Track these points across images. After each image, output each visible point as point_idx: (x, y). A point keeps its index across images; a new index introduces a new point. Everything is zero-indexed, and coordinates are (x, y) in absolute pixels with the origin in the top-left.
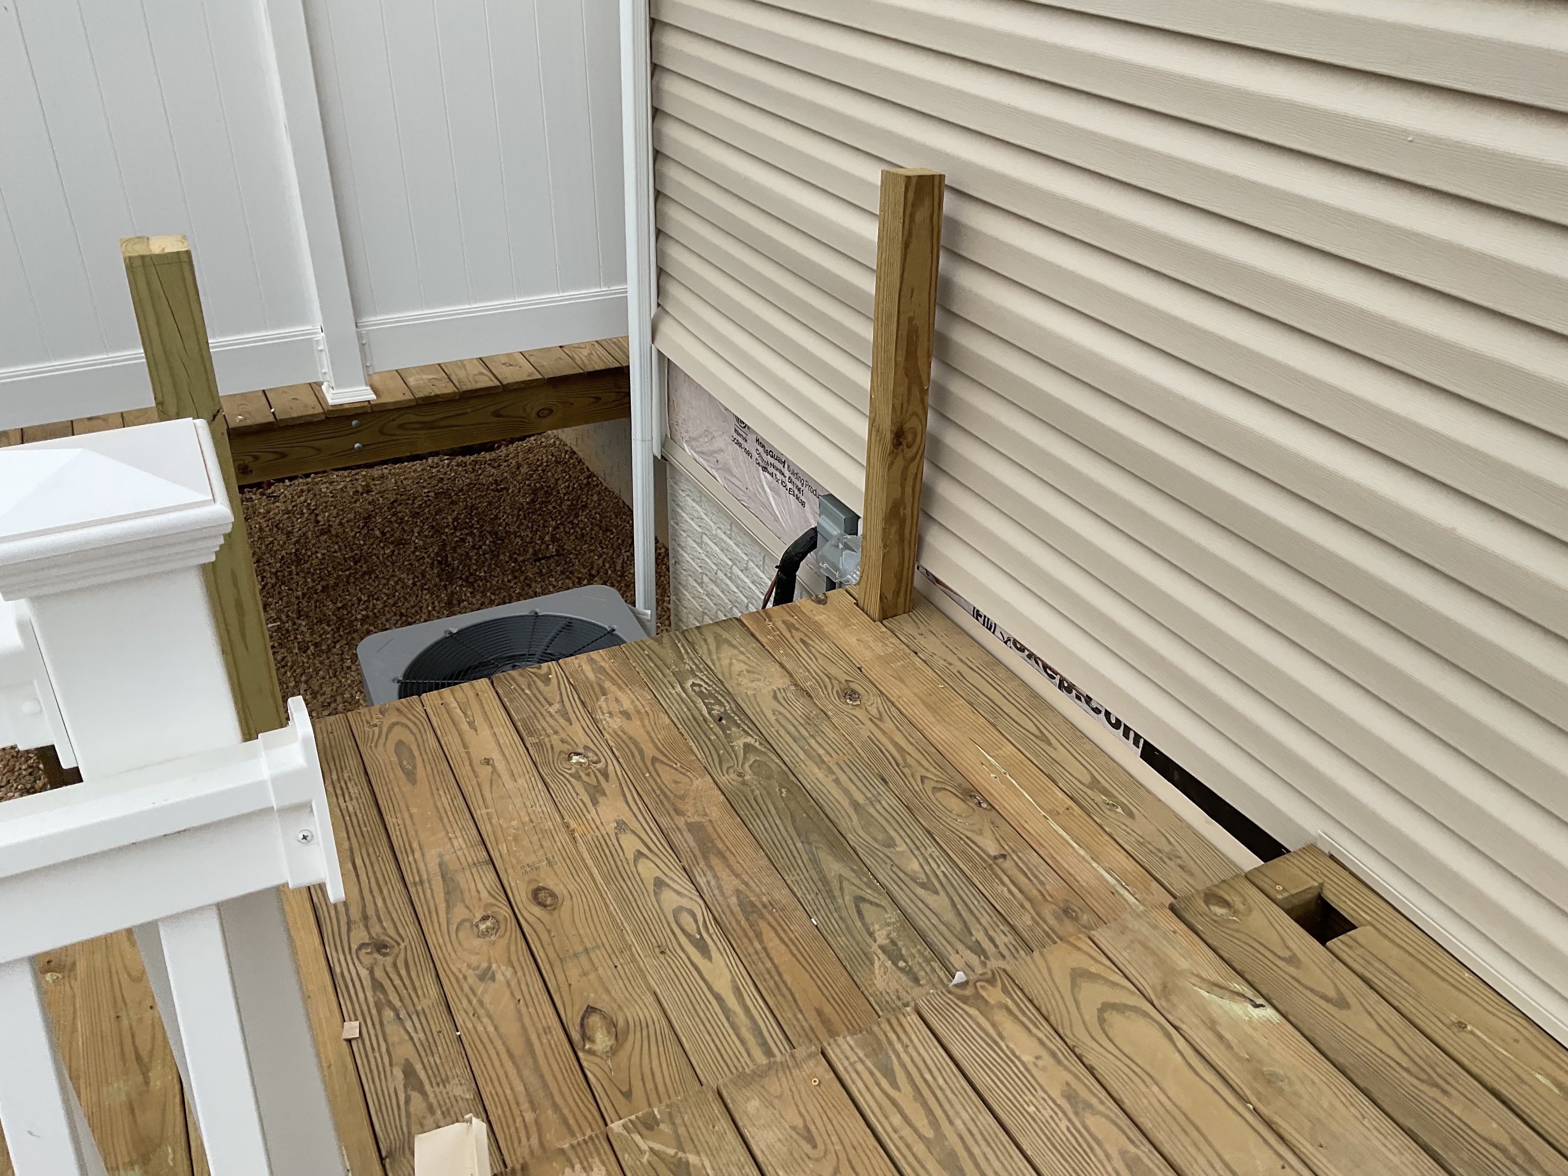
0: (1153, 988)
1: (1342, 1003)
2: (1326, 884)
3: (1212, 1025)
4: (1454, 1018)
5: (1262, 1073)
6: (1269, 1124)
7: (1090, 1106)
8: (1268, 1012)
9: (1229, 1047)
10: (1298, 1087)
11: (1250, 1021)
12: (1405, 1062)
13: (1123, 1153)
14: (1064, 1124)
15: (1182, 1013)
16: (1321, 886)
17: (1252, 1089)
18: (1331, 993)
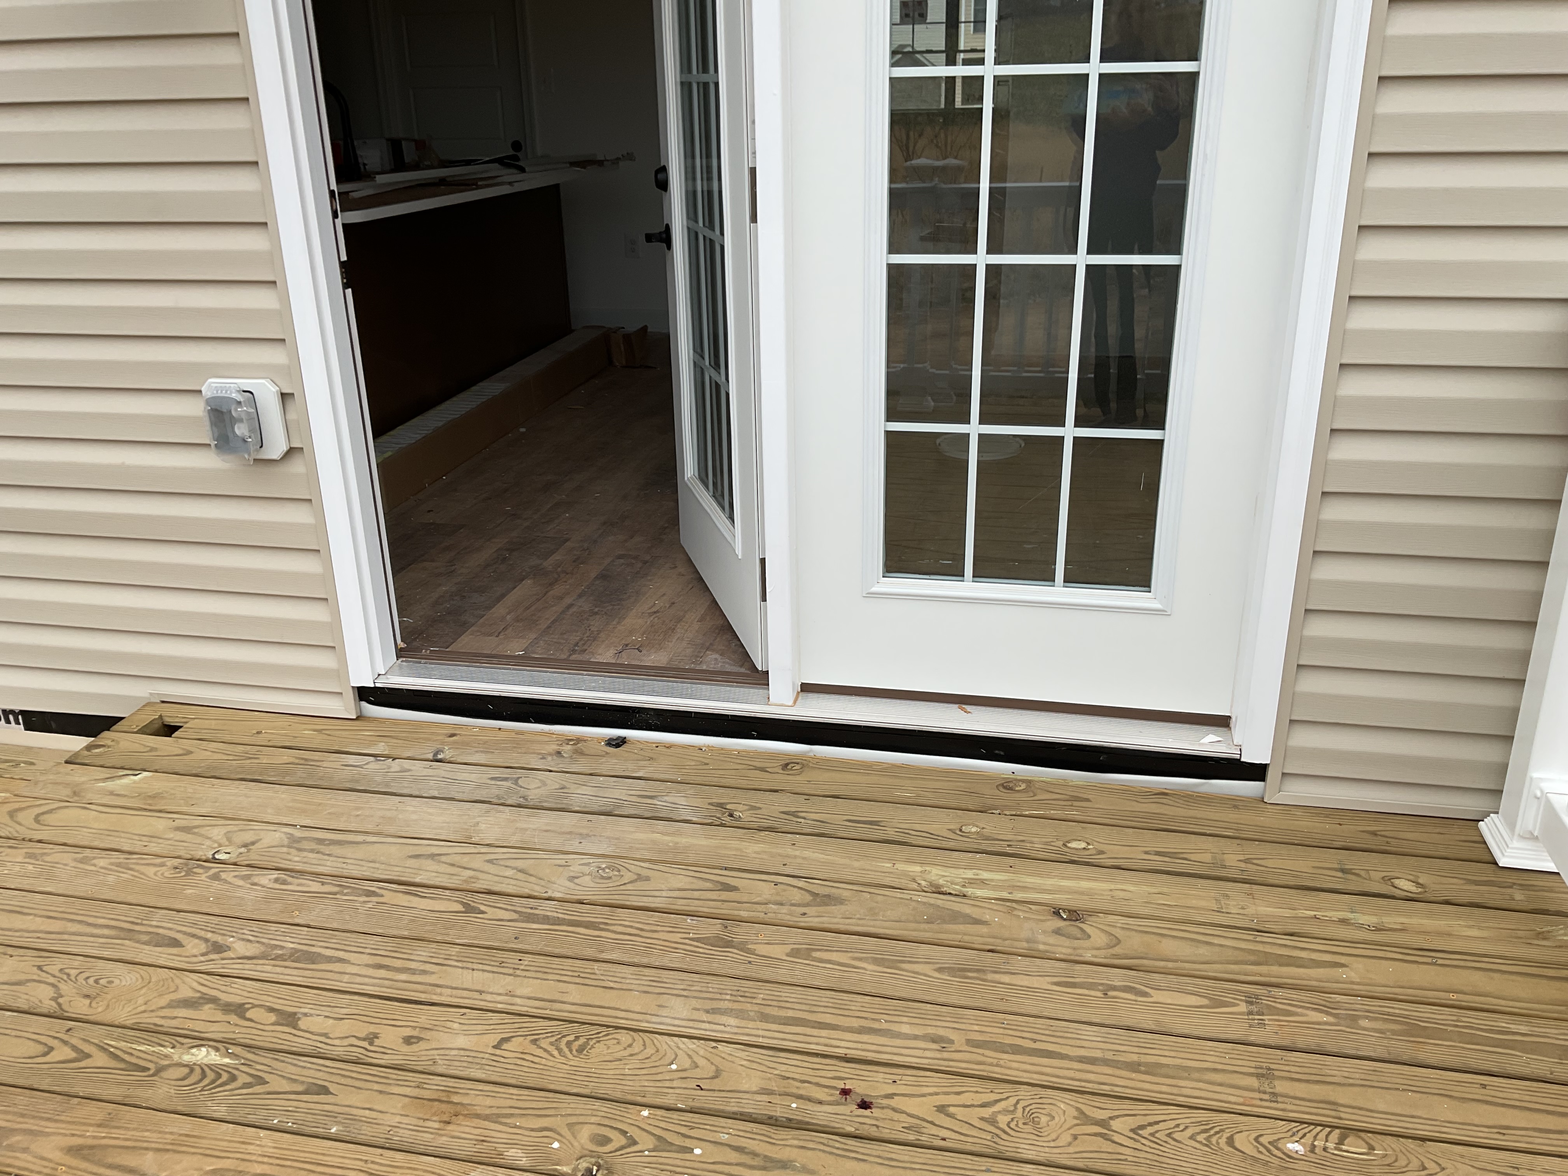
0: (68, 796)
1: (190, 753)
2: (164, 714)
3: (112, 793)
4: (255, 732)
5: (150, 796)
6: (160, 811)
7: (45, 854)
8: (145, 774)
9: (125, 796)
10: (172, 792)
11: (135, 782)
12: (231, 758)
13: (75, 860)
14: (30, 867)
15: (90, 796)
16: (161, 716)
17: (145, 804)
18: (181, 752)
